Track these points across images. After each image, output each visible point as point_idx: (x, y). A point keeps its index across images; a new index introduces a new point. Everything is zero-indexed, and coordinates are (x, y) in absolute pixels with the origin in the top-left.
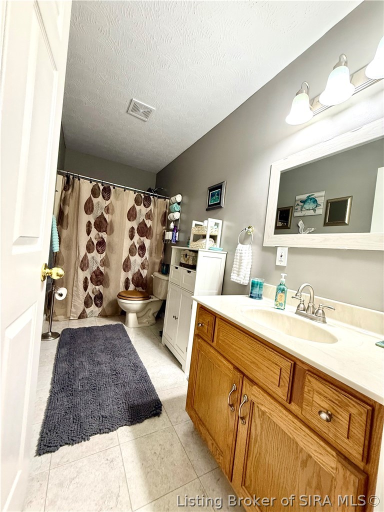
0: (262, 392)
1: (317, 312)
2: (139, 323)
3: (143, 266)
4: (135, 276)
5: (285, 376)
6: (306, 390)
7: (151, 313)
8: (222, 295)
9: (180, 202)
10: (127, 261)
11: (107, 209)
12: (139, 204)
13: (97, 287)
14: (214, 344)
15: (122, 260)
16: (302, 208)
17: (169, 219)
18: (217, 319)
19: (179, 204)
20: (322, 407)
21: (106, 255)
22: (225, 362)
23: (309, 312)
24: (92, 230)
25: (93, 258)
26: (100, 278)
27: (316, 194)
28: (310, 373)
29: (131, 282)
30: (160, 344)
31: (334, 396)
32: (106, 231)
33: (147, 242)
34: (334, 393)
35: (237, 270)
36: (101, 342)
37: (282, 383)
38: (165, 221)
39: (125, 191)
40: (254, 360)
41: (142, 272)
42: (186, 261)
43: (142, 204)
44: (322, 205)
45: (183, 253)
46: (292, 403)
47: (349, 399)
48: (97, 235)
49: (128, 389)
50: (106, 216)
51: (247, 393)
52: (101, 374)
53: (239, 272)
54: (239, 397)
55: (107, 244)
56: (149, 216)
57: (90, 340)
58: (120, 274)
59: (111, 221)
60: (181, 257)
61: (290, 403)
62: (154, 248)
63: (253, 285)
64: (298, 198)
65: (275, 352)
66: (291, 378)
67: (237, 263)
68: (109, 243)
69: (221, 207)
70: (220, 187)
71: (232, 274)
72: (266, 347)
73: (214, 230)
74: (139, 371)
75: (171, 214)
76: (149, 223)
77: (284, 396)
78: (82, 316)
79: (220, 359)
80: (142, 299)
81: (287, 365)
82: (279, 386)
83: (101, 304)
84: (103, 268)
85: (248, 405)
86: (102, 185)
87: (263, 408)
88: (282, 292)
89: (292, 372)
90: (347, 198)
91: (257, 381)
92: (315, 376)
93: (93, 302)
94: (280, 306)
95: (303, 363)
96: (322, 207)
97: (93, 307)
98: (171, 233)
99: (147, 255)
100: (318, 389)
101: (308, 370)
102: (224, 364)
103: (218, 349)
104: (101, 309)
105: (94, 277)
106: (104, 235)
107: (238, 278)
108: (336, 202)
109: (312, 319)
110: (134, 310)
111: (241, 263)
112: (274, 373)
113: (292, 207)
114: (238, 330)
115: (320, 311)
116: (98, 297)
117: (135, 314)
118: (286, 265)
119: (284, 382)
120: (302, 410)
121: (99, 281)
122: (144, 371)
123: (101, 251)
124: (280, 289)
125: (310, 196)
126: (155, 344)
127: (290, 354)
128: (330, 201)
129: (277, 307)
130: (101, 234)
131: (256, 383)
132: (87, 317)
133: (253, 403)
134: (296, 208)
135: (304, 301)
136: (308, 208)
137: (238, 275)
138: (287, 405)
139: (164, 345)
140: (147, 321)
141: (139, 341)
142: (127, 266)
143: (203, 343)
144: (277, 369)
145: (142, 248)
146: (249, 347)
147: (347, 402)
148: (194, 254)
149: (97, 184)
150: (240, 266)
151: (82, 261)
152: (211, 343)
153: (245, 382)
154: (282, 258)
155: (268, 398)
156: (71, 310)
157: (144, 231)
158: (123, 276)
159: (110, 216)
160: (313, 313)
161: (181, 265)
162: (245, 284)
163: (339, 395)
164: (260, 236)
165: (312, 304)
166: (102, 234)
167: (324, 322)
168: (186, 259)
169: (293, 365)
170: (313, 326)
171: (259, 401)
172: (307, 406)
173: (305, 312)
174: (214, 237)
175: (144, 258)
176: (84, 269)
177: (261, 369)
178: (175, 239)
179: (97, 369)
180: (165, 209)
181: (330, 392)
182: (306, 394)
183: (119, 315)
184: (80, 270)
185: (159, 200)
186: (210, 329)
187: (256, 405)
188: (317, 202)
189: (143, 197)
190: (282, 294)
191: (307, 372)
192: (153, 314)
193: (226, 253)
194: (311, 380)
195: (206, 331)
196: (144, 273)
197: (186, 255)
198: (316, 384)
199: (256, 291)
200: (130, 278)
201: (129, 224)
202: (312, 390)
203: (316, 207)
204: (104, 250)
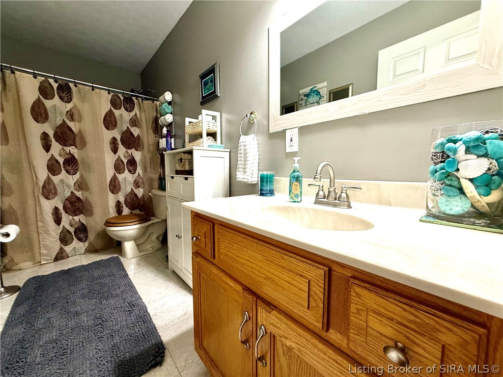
0: (284, 320)
1: (340, 197)
2: (140, 252)
3: (137, 184)
4: (128, 197)
5: (317, 291)
6: (353, 308)
7: (154, 237)
8: (230, 196)
9: (171, 102)
10: (114, 180)
11: (71, 115)
12: (118, 107)
13: (76, 218)
14: (216, 261)
15: (106, 180)
16: (306, 102)
17: (161, 124)
18: (216, 227)
19: (170, 103)
20: (386, 337)
21: (81, 176)
22: (232, 283)
23: (331, 199)
24: (52, 144)
25: (62, 181)
26: (78, 205)
27: (319, 86)
28: (357, 282)
29: (124, 206)
30: (167, 270)
31: (406, 314)
32: (74, 145)
33: (137, 156)
34: (405, 310)
35: (243, 167)
36: (84, 284)
37: (312, 304)
38: (157, 128)
39: (93, 90)
40: (269, 275)
41: (136, 191)
42: (182, 168)
43: (123, 107)
44: (325, 96)
45: (178, 158)
46: (331, 330)
47: (436, 318)
48: (62, 151)
49: (117, 339)
50: (71, 124)
51: (265, 323)
52: (78, 329)
53: (245, 169)
54: (255, 329)
55: (79, 161)
56: (134, 122)
57: (68, 286)
58: (107, 198)
59: (80, 131)
60: (176, 163)
61: (327, 330)
62: (148, 161)
63: (263, 179)
64: (301, 92)
65: (298, 257)
66: (326, 293)
67: (242, 159)
68: (82, 160)
69: (217, 97)
70: (212, 71)
71: (237, 173)
72: (284, 252)
73: (211, 125)
74: (136, 310)
75: (162, 117)
76: (136, 131)
77: (317, 322)
78: (60, 256)
79: (224, 279)
80: (137, 223)
81: (317, 274)
82: (308, 308)
83: (86, 237)
84: (80, 192)
85: (267, 339)
86: (56, 82)
87: (288, 343)
88: (297, 181)
89: (327, 284)
90: (348, 86)
91: (276, 304)
92: (367, 285)
93: (74, 237)
94: (295, 197)
95: (343, 266)
96: (325, 98)
97: (75, 243)
98: (164, 139)
99: (139, 170)
100: (374, 306)
101: (354, 277)
102: (231, 287)
103: (222, 267)
104: (87, 244)
105: (69, 205)
106: (73, 150)
107: (245, 177)
108: (338, 91)
109: (335, 205)
110: (131, 237)
111: (247, 157)
112: (300, 289)
113: (296, 102)
114: (243, 236)
115: (344, 195)
116: (80, 230)
117: (133, 241)
118: (297, 150)
119: (315, 300)
120: (348, 341)
121: (78, 209)
122: (144, 309)
123: (72, 171)
124: (294, 177)
125: (312, 88)
126: (160, 272)
127: (320, 256)
128: (333, 91)
129: (292, 200)
130: (67, 149)
131: (274, 306)
132: (68, 257)
133: (274, 336)
134: (300, 103)
135: (323, 186)
136: (312, 102)
137: (245, 172)
138: (323, 334)
139: (171, 271)
140: (151, 247)
141: (139, 272)
142: (114, 186)
143: (203, 262)
144: (303, 283)
145: (132, 163)
146: (260, 257)
147: (433, 323)
148: (189, 157)
149: (46, 81)
150: (245, 161)
151: (44, 187)
152: (211, 259)
153: (259, 308)
154: (293, 144)
155: (294, 327)
156: (40, 253)
157: (130, 141)
158: (112, 199)
159: (77, 124)
160: (335, 199)
161: (178, 172)
162: (254, 183)
163: (416, 313)
164: (265, 122)
165: (333, 188)
166: (70, 148)
167: (349, 207)
168: (181, 164)
169: (327, 273)
170: (338, 214)
171: (282, 333)
172: (357, 335)
173: (326, 200)
174: (212, 135)
175: (137, 174)
176: (51, 196)
177: (278, 285)
178: (171, 147)
179: (72, 323)
180: (155, 114)
181: (398, 309)
182: (354, 317)
183: (114, 247)
184: (43, 200)
185: (145, 102)
186: (209, 241)
187: (278, 338)
188: (320, 94)
189: (122, 98)
190: (296, 183)
191: (352, 280)
192: (157, 238)
193: (229, 150)
194: (360, 292)
195: (203, 246)
196: (140, 192)
197: (181, 160)
198: (370, 299)
199: (267, 188)
200: (122, 200)
201: (108, 135)
202: (364, 309)
203: (320, 99)
204: (77, 170)
